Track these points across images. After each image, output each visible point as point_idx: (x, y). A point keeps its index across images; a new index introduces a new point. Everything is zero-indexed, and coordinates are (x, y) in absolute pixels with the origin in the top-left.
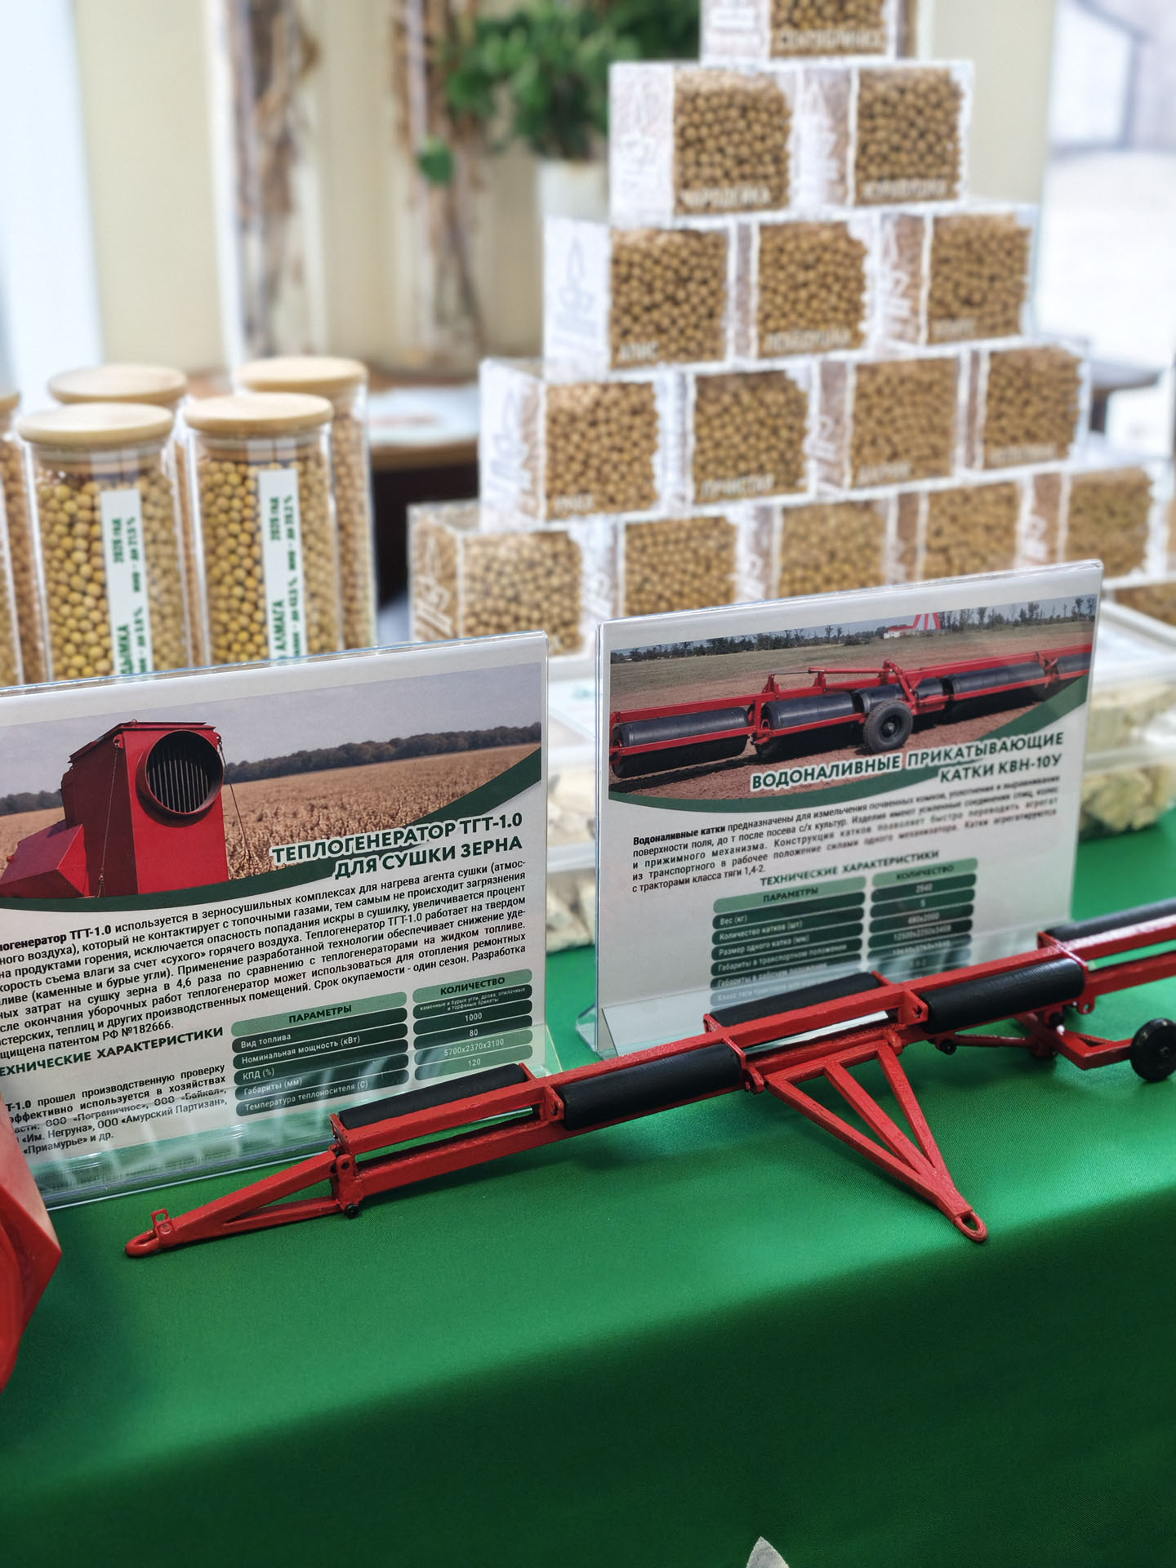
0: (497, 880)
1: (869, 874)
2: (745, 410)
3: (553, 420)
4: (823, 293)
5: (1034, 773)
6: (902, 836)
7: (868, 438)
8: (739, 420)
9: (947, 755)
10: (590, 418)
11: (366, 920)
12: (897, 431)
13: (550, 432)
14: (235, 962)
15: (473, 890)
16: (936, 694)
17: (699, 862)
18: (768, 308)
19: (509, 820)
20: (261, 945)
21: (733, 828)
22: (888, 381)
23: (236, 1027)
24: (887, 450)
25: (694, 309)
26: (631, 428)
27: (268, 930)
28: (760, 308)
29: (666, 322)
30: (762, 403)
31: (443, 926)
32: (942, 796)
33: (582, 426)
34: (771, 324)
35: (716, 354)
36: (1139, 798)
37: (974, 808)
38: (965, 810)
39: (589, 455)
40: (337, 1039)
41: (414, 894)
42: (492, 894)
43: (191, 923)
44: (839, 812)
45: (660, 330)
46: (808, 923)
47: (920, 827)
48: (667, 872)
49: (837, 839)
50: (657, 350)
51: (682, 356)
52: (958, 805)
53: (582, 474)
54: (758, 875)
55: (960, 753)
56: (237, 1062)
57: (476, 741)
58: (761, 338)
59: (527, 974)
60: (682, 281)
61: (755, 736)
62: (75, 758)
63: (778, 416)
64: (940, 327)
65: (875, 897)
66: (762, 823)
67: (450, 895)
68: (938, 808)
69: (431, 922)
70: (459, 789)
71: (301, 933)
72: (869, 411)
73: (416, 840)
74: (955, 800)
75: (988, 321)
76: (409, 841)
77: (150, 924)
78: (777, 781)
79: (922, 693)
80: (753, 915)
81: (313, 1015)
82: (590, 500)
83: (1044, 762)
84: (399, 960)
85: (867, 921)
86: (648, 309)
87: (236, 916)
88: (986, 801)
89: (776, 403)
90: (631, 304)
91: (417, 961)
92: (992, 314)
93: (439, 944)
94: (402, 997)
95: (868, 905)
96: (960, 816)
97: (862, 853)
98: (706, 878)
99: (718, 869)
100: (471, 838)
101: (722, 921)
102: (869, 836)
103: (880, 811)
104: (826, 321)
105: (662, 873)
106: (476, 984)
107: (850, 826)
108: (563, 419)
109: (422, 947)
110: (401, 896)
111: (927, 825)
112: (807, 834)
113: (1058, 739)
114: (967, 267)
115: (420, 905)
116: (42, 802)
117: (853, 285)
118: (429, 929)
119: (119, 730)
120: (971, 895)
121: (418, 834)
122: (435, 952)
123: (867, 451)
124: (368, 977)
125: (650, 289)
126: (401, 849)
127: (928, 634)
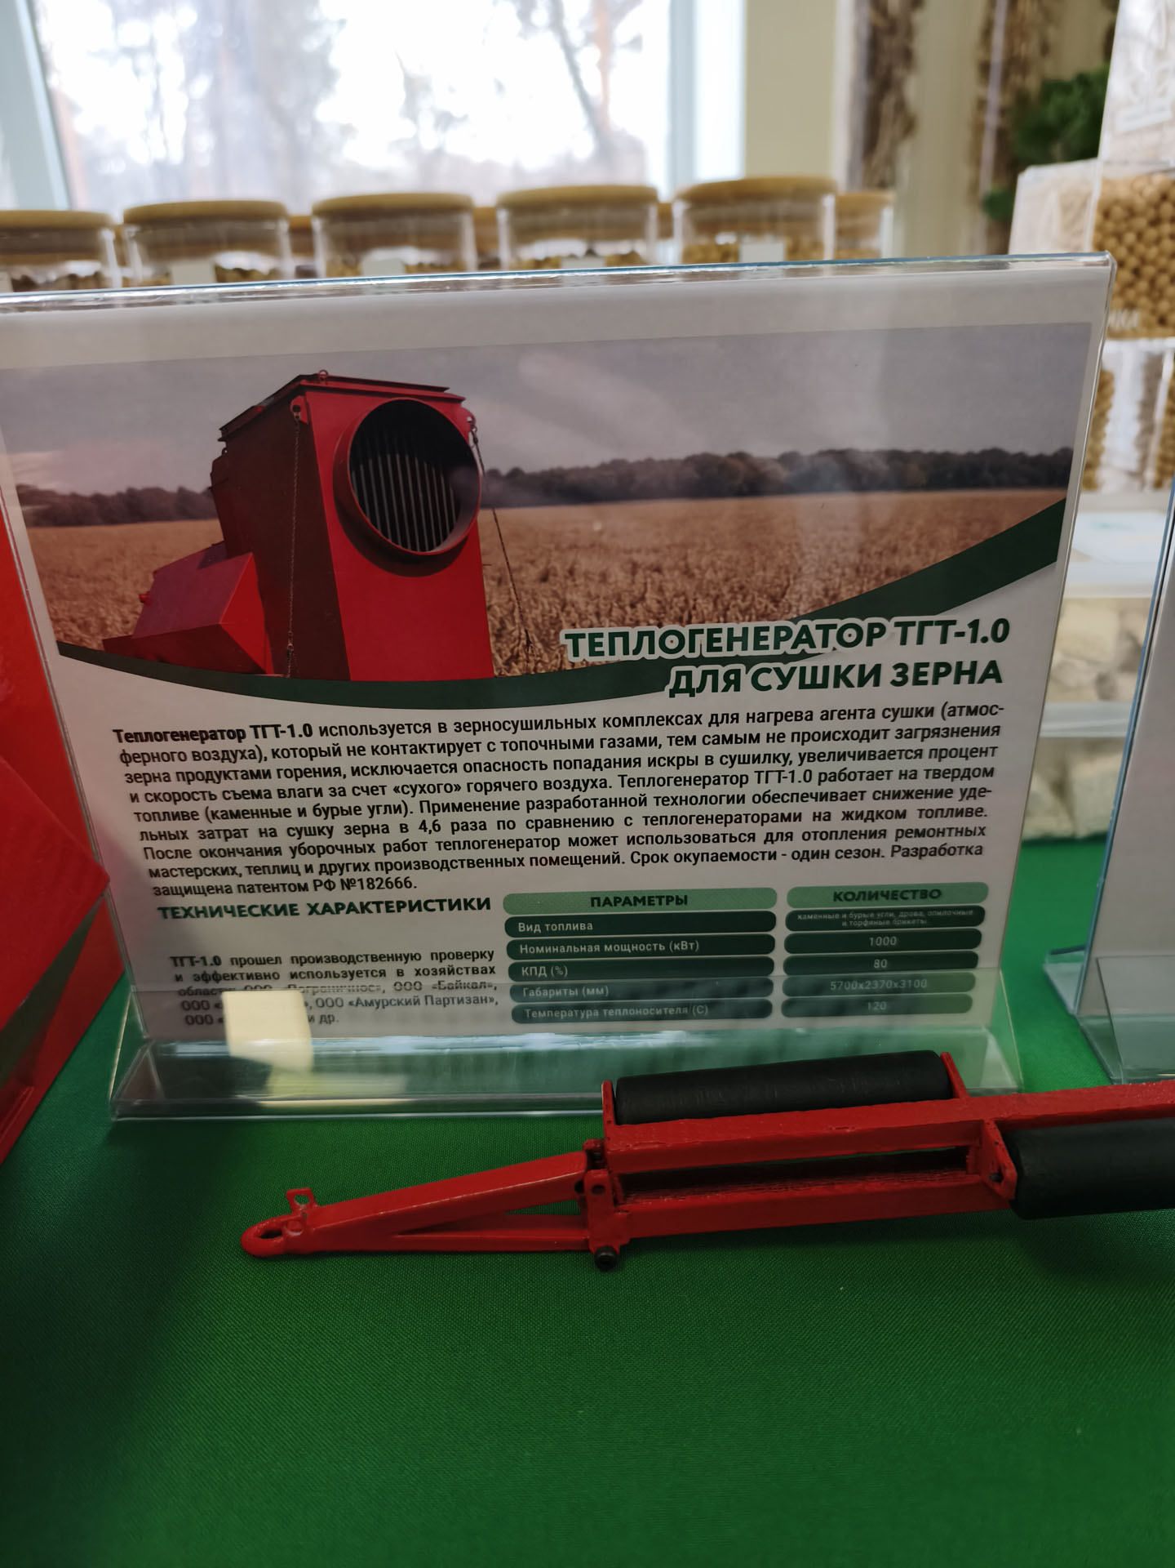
0: (950, 732)
3: (1106, 214)
11: (716, 769)
13: (1099, 228)
14: (506, 806)
15: (905, 744)
19: (985, 630)
20: (548, 785)
23: (510, 901)
27: (559, 764)
31: (852, 796)
33: (1141, 223)
39: (1143, 261)
40: (665, 941)
41: (803, 738)
42: (939, 754)
43: (435, 737)
53: (1131, 285)
56: (512, 950)
59: (982, 890)
62: (229, 432)
67: (865, 746)
69: (827, 787)
70: (899, 562)
71: (611, 775)
73: (813, 645)
76: (801, 647)
77: (372, 731)
81: (627, 901)
82: (1136, 318)
84: (769, 838)
87: (507, 736)
91: (799, 845)
93: (837, 824)
94: (770, 894)
100: (911, 654)
106: (893, 894)
108: (1118, 212)
109: (807, 824)
110: (780, 737)
115: (812, 757)
116: (182, 506)
118: (823, 797)
119: (300, 386)
121: (817, 636)
122: (829, 835)
124: (717, 857)
126: (785, 658)
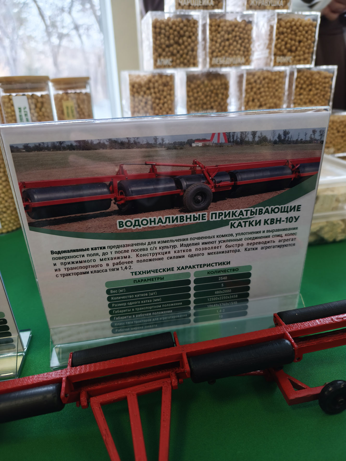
1: (192, 271)
2: (206, 86)
4: (235, 43)
5: (284, 225)
6: (209, 254)
7: (251, 98)
8: (203, 90)
9: (234, 214)
10: (147, 86)
12: (262, 97)
16: (226, 180)
17: (92, 263)
18: (214, 48)
21: (111, 247)
22: (259, 78)
24: (258, 104)
25: (186, 47)
26: (163, 91)
28: (210, 48)
29: (175, 51)
30: (212, 85)
32: (232, 235)
33: (144, 89)
34: (215, 54)
35: (195, 65)
37: (250, 241)
38: (245, 242)
39: (147, 100)
44: (173, 241)
45: (173, 55)
46: (159, 293)
47: (219, 250)
48: (75, 268)
49: (172, 254)
50: (172, 61)
51: (182, 65)
52: (241, 240)
54: (128, 271)
55: (241, 213)
58: (211, 59)
60: (181, 36)
61: (116, 199)
63: (218, 89)
64: (279, 59)
65: (196, 281)
66: (128, 245)
68: (229, 241)
72: (252, 88)
74: (239, 237)
75: (297, 58)
78: (133, 224)
79: (217, 180)
80: (128, 289)
83: (289, 220)
85: (192, 292)
86: (168, 46)
88: (256, 238)
89: (217, 84)
90: (161, 44)
92: (299, 56)
95: (192, 285)
96: (242, 245)
97: (186, 261)
98: (98, 272)
99: (105, 267)
101: (112, 292)
102: (190, 253)
103: (196, 241)
104: (236, 54)
105: (72, 269)
107: (179, 248)
108: (136, 86)
111: (223, 249)
112: (155, 251)
113: (298, 208)
114: (290, 36)
117: (246, 41)
120: (249, 282)
123: (250, 103)
125: (169, 38)
127: (220, 146)
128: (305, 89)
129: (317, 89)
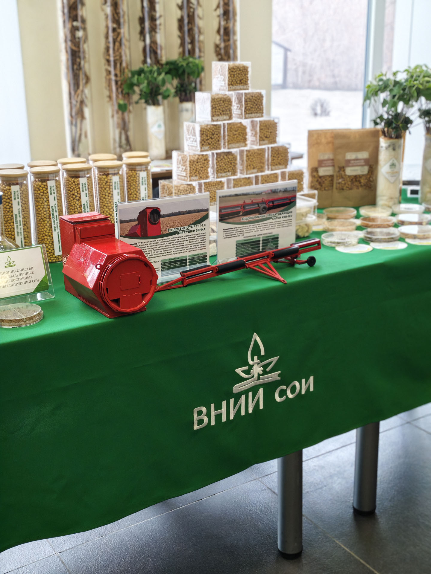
0: (202, 236)
1: (261, 236)
2: (225, 159)
3: (190, 162)
4: (239, 136)
5: (288, 218)
6: (266, 230)
7: (249, 165)
8: (224, 161)
9: (273, 215)
10: (197, 161)
11: (181, 242)
12: (254, 163)
13: (190, 164)
14: (161, 249)
15: (198, 238)
16: (271, 204)
17: (233, 234)
18: (229, 139)
19: (203, 225)
20: (166, 246)
21: (239, 228)
22: (252, 153)
23: (162, 261)
24: (253, 167)
25: (215, 140)
26: (204, 163)
27: (167, 243)
28: (228, 139)
29: (210, 142)
30: (228, 158)
31: (193, 244)
32: (273, 222)
33: (195, 163)
34: (230, 142)
35: (220, 149)
36: (305, 231)
37: (278, 225)
38: (277, 225)
39: (197, 169)
40: (177, 264)
41: (189, 238)
42: (201, 238)
43: (155, 242)
44: (256, 225)
45: (209, 144)
46: (251, 245)
47: (269, 228)
48: (228, 235)
49: (256, 230)
50: (209, 148)
51: (213, 149)
52: (275, 224)
53: (196, 172)
54: (243, 236)
55: (275, 214)
56: (161, 267)
57: (199, 211)
58: (228, 145)
59: (206, 253)
60: (213, 134)
61: (242, 211)
62: (140, 213)
63: (231, 160)
64: (261, 142)
65: (263, 240)
66: (243, 227)
67: (194, 238)
68: (272, 224)
69: (191, 243)
70: (196, 220)
71: (171, 244)
72: (249, 159)
74: (275, 223)
75: (270, 141)
77: (149, 242)
78: (246, 219)
79: (269, 204)
80: (242, 244)
81: (173, 259)
82: (197, 178)
83: (289, 216)
84: (186, 250)
85: (261, 245)
86: (207, 140)
87: (162, 241)
88: (280, 223)
89: (231, 158)
90: (204, 139)
91: (189, 250)
92: (271, 140)
93: (193, 247)
94: (186, 256)
95: (261, 242)
96: (276, 226)
97: (260, 233)
98: (234, 237)
99: (236, 235)
100: (198, 228)
101: (237, 245)
102: (261, 229)
103: (263, 225)
104: (240, 142)
105: (227, 236)
106: (198, 255)
107: (258, 228)
108: (192, 162)
109: (190, 248)
110: (187, 238)
111: (270, 228)
112: (251, 229)
113: (291, 212)
114: (266, 130)
115: (190, 240)
116: (134, 220)
117: (245, 134)
118: (191, 244)
119: (146, 208)
120: (278, 241)
121: (189, 227)
122: (192, 248)
123: (249, 167)
124: (182, 252)
125: (207, 136)
126: (187, 230)
127: (269, 193)
128: (276, 157)
129: (282, 156)
